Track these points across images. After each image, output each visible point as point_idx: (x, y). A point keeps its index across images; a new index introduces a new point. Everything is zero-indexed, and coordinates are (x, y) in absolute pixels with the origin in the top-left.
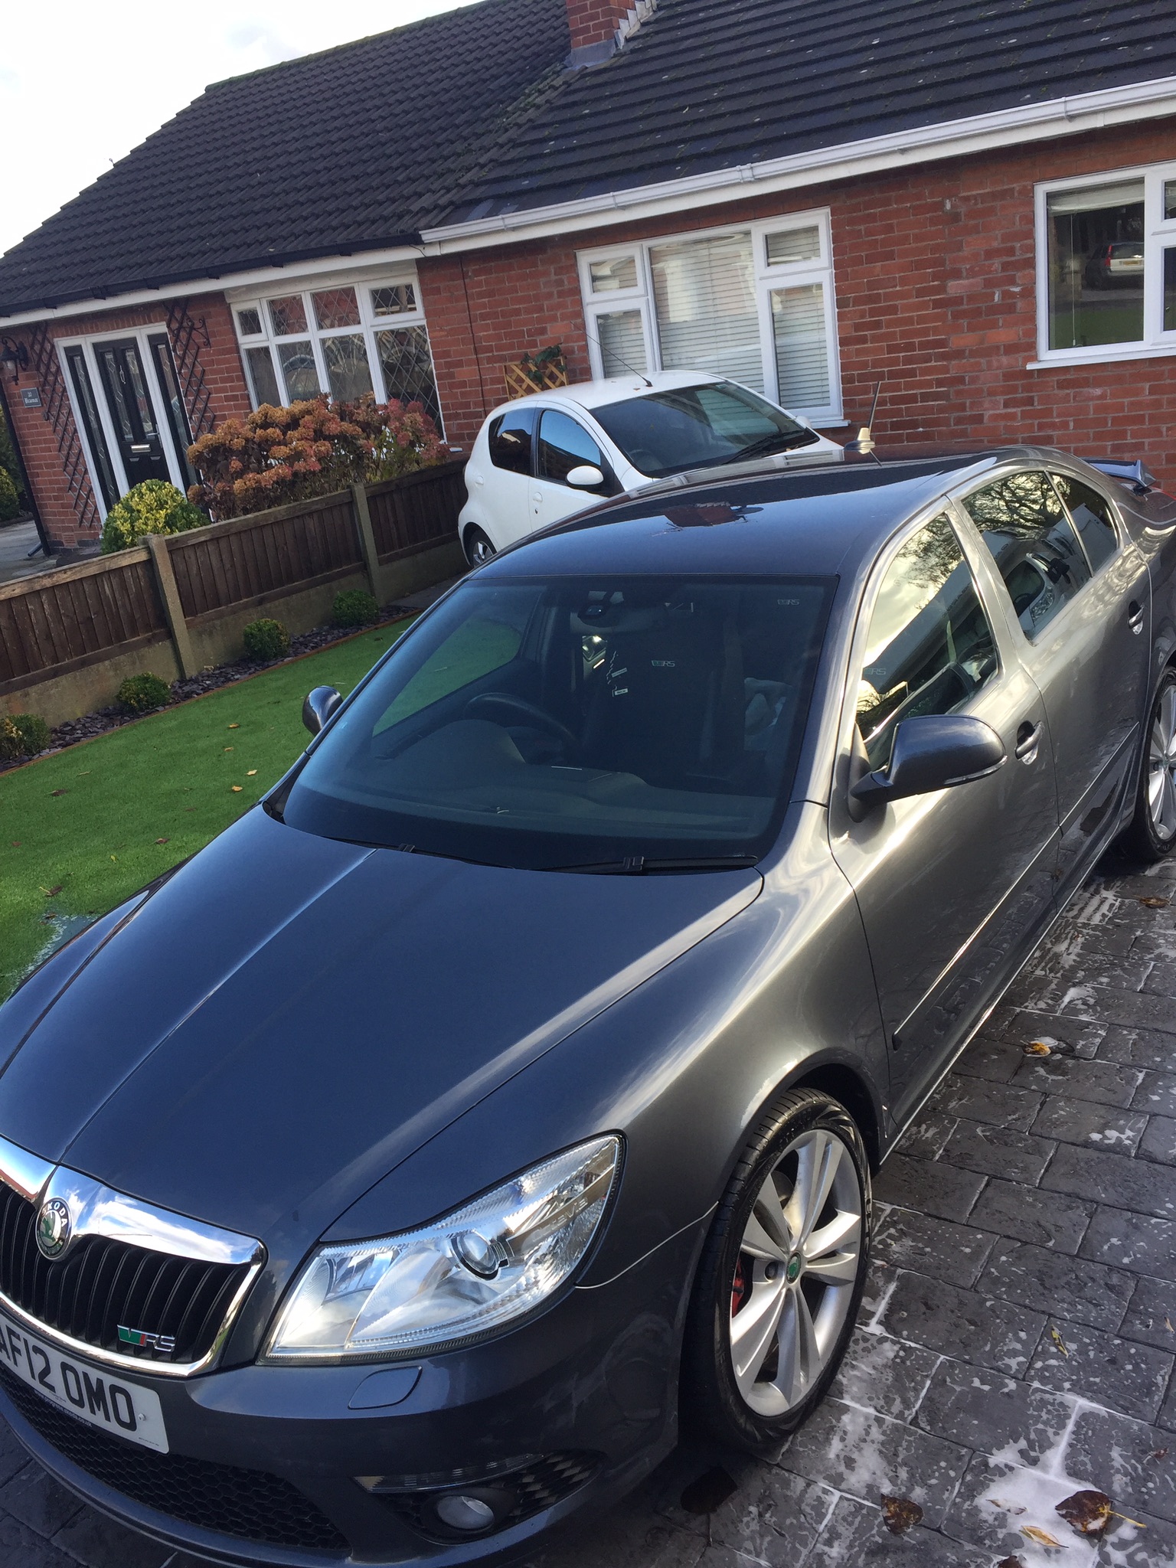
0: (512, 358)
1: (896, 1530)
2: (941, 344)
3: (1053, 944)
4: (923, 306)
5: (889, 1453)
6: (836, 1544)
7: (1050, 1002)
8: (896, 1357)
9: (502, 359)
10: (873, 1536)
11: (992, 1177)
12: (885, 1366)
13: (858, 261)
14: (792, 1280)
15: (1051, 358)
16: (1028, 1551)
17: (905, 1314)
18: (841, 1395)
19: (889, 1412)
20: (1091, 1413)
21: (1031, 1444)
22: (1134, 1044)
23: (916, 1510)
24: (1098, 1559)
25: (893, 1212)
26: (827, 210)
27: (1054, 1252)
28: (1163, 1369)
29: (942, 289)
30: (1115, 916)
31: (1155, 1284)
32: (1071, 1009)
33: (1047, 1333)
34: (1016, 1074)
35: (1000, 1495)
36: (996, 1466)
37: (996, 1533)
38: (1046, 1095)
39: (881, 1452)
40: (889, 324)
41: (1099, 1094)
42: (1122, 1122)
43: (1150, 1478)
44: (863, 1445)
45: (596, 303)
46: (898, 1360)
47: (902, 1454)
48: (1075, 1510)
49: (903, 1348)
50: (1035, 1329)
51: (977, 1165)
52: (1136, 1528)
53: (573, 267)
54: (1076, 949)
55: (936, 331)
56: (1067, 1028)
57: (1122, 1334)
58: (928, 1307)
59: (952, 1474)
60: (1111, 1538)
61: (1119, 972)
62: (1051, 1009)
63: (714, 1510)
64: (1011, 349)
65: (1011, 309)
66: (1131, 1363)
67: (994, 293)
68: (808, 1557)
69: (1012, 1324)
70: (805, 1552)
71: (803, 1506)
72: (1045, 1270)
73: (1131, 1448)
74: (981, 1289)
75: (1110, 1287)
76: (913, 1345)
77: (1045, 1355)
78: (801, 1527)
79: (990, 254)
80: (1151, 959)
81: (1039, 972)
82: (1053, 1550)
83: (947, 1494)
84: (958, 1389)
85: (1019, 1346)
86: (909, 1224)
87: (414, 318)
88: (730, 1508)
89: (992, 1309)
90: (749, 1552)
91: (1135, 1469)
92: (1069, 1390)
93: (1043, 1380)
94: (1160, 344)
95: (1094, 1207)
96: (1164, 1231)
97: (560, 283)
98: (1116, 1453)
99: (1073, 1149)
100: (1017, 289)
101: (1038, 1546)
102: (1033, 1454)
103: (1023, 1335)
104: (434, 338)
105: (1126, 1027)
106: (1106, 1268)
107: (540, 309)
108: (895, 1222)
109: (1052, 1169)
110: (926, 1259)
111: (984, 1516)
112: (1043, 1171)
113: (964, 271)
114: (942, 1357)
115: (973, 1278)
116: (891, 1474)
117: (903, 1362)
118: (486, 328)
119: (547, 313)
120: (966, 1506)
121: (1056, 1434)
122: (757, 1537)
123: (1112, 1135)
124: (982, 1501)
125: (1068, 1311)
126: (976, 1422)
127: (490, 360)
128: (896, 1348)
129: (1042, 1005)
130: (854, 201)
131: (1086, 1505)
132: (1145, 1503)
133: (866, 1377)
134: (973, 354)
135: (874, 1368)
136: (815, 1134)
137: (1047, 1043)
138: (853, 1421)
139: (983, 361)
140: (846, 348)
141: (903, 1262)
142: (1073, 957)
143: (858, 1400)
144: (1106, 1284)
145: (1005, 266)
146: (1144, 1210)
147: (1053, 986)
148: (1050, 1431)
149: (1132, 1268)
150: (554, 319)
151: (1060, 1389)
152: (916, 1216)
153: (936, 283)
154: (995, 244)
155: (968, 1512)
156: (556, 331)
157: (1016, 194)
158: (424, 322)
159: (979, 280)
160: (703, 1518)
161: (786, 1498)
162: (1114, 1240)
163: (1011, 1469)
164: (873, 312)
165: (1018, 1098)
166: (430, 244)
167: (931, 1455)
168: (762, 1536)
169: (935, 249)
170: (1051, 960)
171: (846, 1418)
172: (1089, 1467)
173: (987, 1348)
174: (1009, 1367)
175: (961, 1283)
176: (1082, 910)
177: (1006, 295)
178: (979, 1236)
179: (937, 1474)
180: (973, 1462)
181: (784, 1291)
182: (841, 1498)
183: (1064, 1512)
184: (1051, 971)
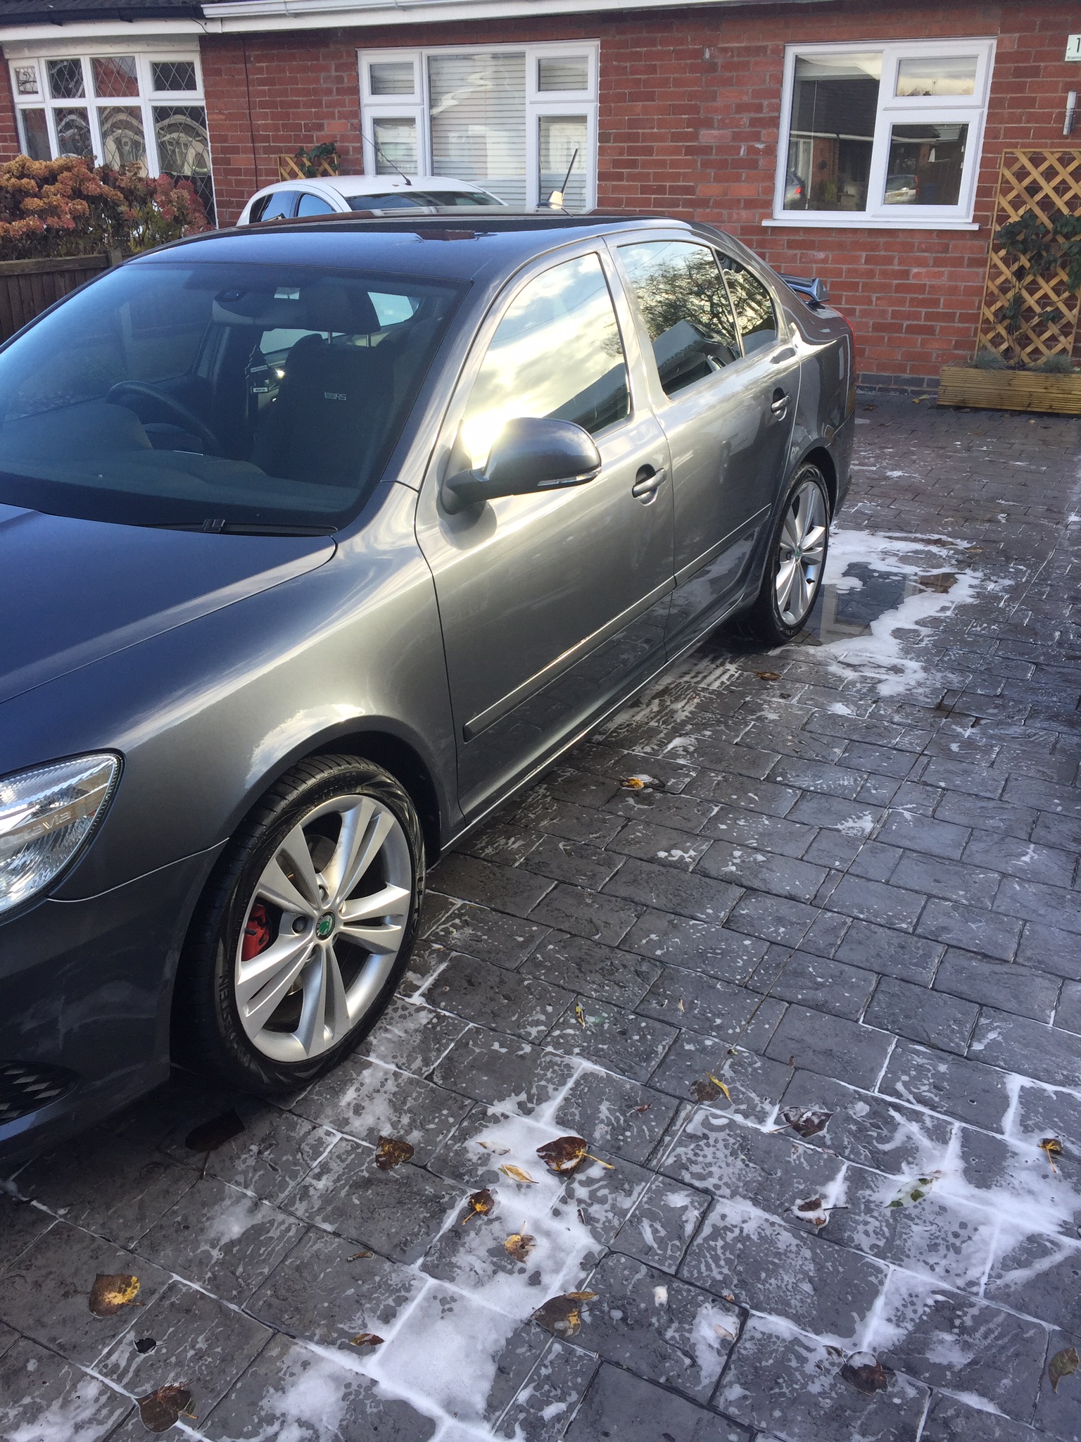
0: (288, 151)
1: (384, 1166)
2: (689, 190)
3: (672, 702)
4: (676, 151)
5: (397, 1103)
6: (324, 1178)
7: (656, 747)
8: (428, 1023)
9: (279, 150)
10: (362, 1171)
11: (561, 882)
12: (416, 1031)
13: (621, 98)
14: (323, 937)
15: (784, 218)
16: (502, 1185)
17: (448, 988)
18: (368, 1053)
19: (409, 1068)
20: (592, 1073)
21: (530, 1099)
22: (718, 784)
23: (409, 1149)
24: (564, 1194)
25: (463, 906)
26: (597, 43)
27: (598, 944)
28: (665, 1040)
29: (694, 137)
30: (731, 685)
31: (678, 971)
32: (673, 754)
33: (572, 1008)
34: (608, 802)
35: (491, 1138)
36: (494, 1114)
37: (477, 1170)
38: (629, 820)
39: (390, 1101)
40: (646, 164)
41: (677, 821)
42: (688, 844)
43: (629, 1128)
44: (375, 1094)
45: (373, 106)
46: (430, 1026)
47: (410, 1103)
48: (553, 1153)
49: (438, 1016)
50: (562, 1004)
51: (551, 872)
52: (605, 1169)
53: (353, 65)
54: (691, 707)
55: (686, 177)
56: (663, 769)
57: (637, 1011)
58: (470, 983)
59: (451, 1120)
60: (580, 1177)
61: (722, 727)
62: (655, 753)
63: (215, 1148)
64: (750, 204)
65: (753, 164)
66: (639, 1035)
67: (740, 148)
68: (294, 1188)
69: (543, 999)
70: (292, 1183)
71: (303, 1145)
72: (585, 957)
73: (619, 1104)
74: (522, 970)
75: (638, 973)
76: (447, 1014)
77: (566, 1024)
78: (296, 1163)
79: (741, 108)
80: (752, 720)
81: (653, 724)
82: (525, 1185)
83: (441, 1137)
84: (477, 1050)
85: (543, 1018)
86: (473, 917)
87: (194, 98)
88: (233, 1146)
89: (528, 987)
90: (238, 1184)
91: (618, 1120)
92: (577, 1054)
93: (557, 1045)
94: (879, 216)
95: (643, 909)
96: (699, 931)
97: (339, 80)
98: (604, 1108)
99: (639, 862)
100: (760, 146)
101: (511, 1182)
102: (530, 1105)
103: (550, 1009)
104: (213, 120)
105: (714, 770)
106: (640, 958)
107: (318, 104)
108: (462, 914)
109: (616, 877)
110: (480, 945)
111: (470, 1155)
112: (608, 879)
113: (715, 121)
114: (471, 1025)
115: (519, 961)
116: (395, 1119)
117: (434, 1027)
118: (265, 116)
119: (325, 110)
120: (456, 1147)
121: (556, 1089)
122: (251, 1170)
123: (677, 853)
124: (472, 1144)
125: (596, 991)
126: (485, 1078)
127: (268, 150)
128: (431, 1016)
129: (648, 749)
130: (623, 37)
131: (565, 1148)
132: (619, 1148)
133: (396, 1039)
134: (718, 204)
135: (406, 1032)
136: (361, 800)
137: (642, 779)
138: (372, 1075)
139: (725, 212)
140: (603, 183)
141: (459, 947)
142: (686, 713)
143: (383, 1058)
144: (636, 971)
145: (753, 122)
146: (687, 914)
147: (662, 735)
148: (551, 1087)
149: (662, 959)
150: (331, 116)
151: (569, 1053)
152: (482, 910)
153: (690, 130)
154: (746, 99)
155: (457, 1153)
156: (333, 128)
157: (769, 52)
158: (203, 103)
159: (727, 132)
160: (203, 1155)
161: (289, 1139)
162: (653, 936)
163: (506, 1117)
164: (631, 151)
165: (604, 821)
166: (212, 20)
167: (436, 1104)
168: (255, 1170)
169: (692, 96)
170: (666, 714)
171: (366, 1073)
172: (577, 1118)
173: (514, 1019)
174: (530, 1034)
175: (507, 965)
176: (705, 677)
177: (751, 150)
178: (535, 928)
179: (437, 1120)
180: (474, 1111)
181: (311, 946)
182: (342, 1139)
183: (544, 1154)
184: (664, 723)
